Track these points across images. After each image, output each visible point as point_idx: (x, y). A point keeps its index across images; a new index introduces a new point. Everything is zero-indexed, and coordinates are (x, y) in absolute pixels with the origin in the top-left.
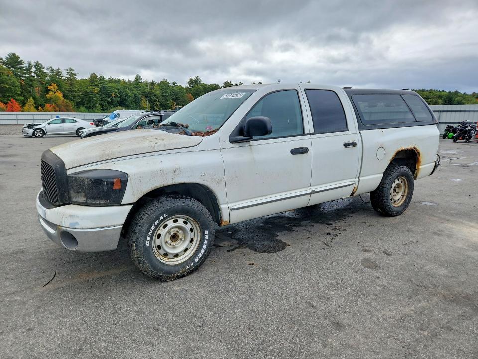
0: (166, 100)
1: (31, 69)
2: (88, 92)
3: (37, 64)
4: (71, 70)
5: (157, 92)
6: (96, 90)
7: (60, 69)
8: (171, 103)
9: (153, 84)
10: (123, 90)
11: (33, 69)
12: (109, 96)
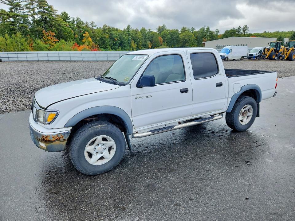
0: (145, 41)
1: (74, 22)
2: (103, 38)
3: (78, 19)
4: (93, 23)
5: (140, 36)
6: (107, 36)
7: (88, 22)
8: (149, 44)
9: (137, 30)
10: (121, 36)
11: (76, 23)
12: (114, 40)
